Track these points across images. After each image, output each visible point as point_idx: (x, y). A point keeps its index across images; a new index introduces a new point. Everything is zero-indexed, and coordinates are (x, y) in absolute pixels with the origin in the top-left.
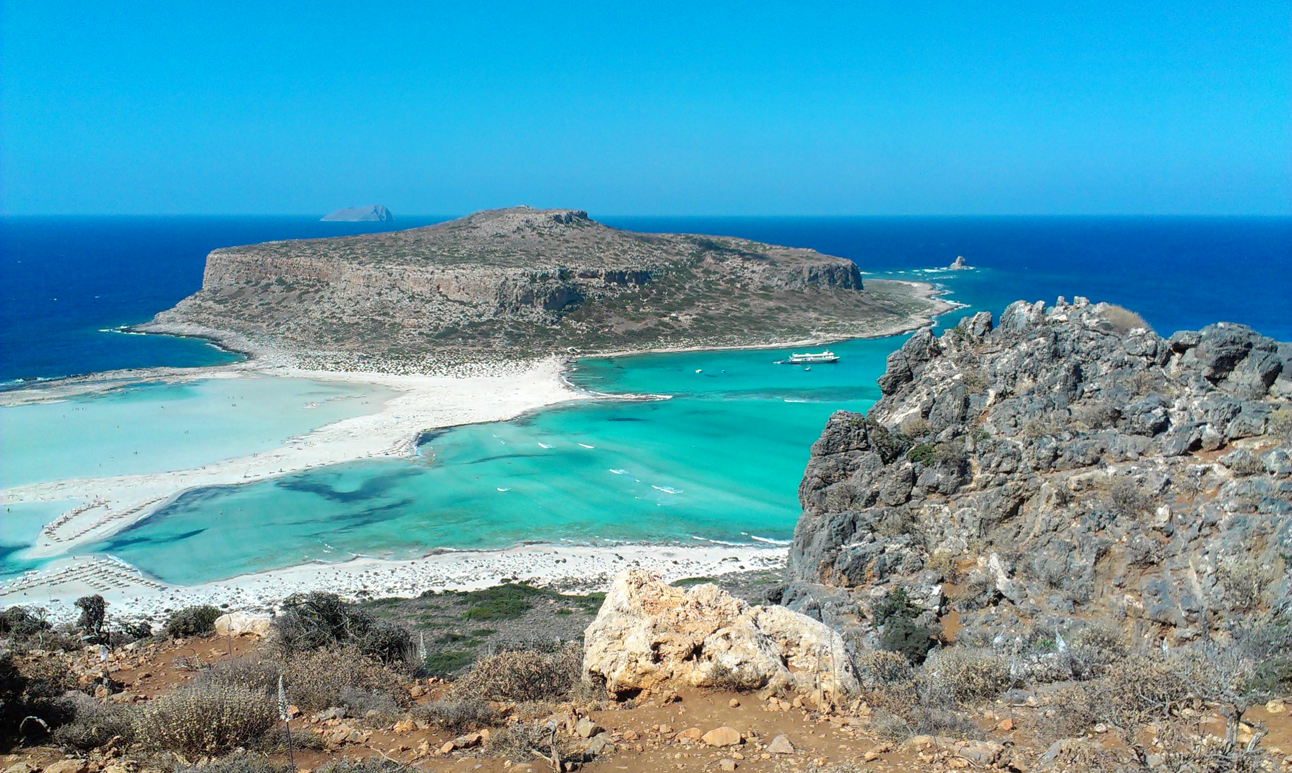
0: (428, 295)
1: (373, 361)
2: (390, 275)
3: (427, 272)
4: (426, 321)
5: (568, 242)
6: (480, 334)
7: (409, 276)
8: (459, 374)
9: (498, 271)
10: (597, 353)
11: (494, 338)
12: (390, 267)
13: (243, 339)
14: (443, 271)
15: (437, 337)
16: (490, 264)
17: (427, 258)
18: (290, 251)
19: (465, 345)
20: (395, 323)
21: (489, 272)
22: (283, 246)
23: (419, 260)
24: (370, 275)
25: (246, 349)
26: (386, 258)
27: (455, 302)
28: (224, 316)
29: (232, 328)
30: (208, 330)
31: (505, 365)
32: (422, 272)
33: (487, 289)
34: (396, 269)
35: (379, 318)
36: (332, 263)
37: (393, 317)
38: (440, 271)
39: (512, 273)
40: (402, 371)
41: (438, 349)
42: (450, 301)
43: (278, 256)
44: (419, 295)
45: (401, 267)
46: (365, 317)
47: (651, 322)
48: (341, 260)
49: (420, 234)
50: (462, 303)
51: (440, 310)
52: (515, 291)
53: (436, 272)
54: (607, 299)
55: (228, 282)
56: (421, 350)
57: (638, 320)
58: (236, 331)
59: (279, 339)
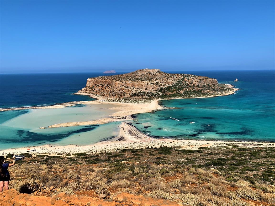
1: (121, 100)
2: (123, 83)
3: (130, 82)
4: (130, 92)
6: (141, 95)
7: (127, 83)
9: (144, 82)
10: (164, 99)
12: (123, 81)
13: (95, 96)
15: (133, 95)
16: (142, 80)
17: (130, 79)
18: (103, 78)
19: (138, 97)
22: (101, 78)
23: (128, 80)
24: (119, 83)
25: (96, 98)
26: (122, 79)
30: (88, 94)
31: (146, 101)
33: (142, 86)
35: (121, 92)
36: (111, 81)
39: (147, 82)
40: (127, 102)
41: (133, 98)
42: (135, 88)
44: (129, 87)
45: (125, 81)
46: (118, 91)
47: (175, 92)
48: (113, 80)
50: (137, 88)
51: (133, 90)
52: (148, 86)
53: (132, 82)
54: (165, 88)
55: (91, 85)
56: (130, 98)
57: (172, 92)
58: (93, 94)
59: (102, 96)
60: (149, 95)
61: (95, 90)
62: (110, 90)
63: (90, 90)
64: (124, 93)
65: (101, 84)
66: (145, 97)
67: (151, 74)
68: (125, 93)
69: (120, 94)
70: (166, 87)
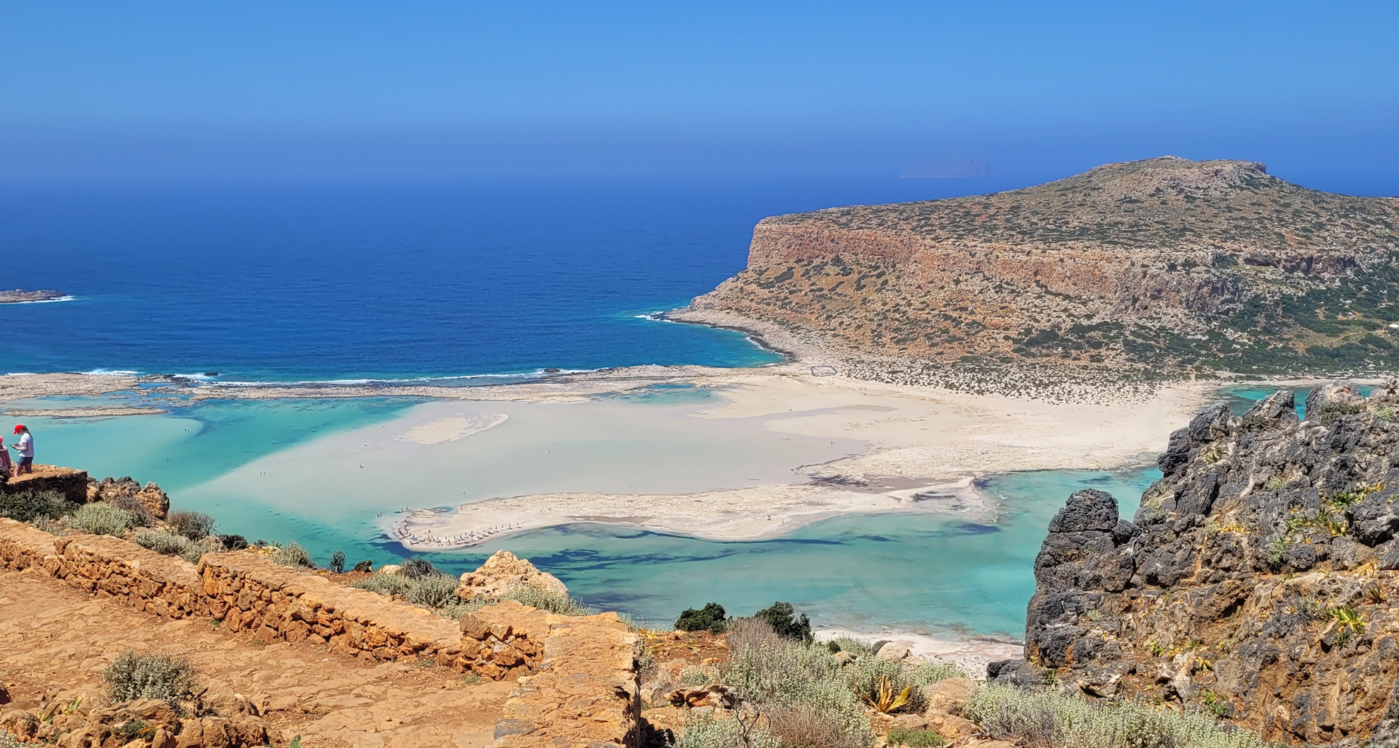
0: (1022, 284)
1: (940, 373)
2: (973, 256)
3: (1023, 252)
4: (1013, 320)
5: (1230, 209)
6: (1088, 342)
7: (997, 257)
8: (1053, 398)
9: (1120, 252)
10: (1260, 379)
11: (1107, 350)
12: (973, 244)
13: (787, 334)
14: (1044, 252)
15: (1030, 344)
16: (1110, 242)
17: (1024, 233)
18: (851, 221)
19: (1066, 356)
20: (974, 322)
21: (1108, 254)
22: (843, 215)
23: (1013, 235)
24: (948, 255)
25: (788, 348)
26: (971, 231)
27: (1057, 295)
28: (768, 304)
29: (775, 320)
30: (749, 321)
31: (1119, 389)
32: (1015, 252)
33: (1103, 278)
34: (981, 248)
35: (955, 315)
36: (902, 238)
37: (972, 313)
38: (1039, 251)
39: (1142, 255)
40: (977, 388)
41: (1029, 361)
42: (1051, 293)
43: (836, 227)
44: (1007, 283)
45: (989, 244)
46: (936, 312)
47: (1356, 335)
48: (914, 233)
49: (1019, 197)
50: (1067, 297)
51: (1036, 306)
52: (1144, 282)
53: (1034, 253)
54: (1285, 299)
55: (775, 260)
56: (1006, 360)
57: (1333, 332)
58: (781, 323)
59: (829, 337)
60: (1151, 348)
61: (794, 299)
62: (885, 304)
63: (764, 293)
64: (970, 325)
65: (837, 261)
66: (1115, 358)
67: (1190, 199)
68: (980, 324)
69: (947, 331)
70: (1291, 291)
